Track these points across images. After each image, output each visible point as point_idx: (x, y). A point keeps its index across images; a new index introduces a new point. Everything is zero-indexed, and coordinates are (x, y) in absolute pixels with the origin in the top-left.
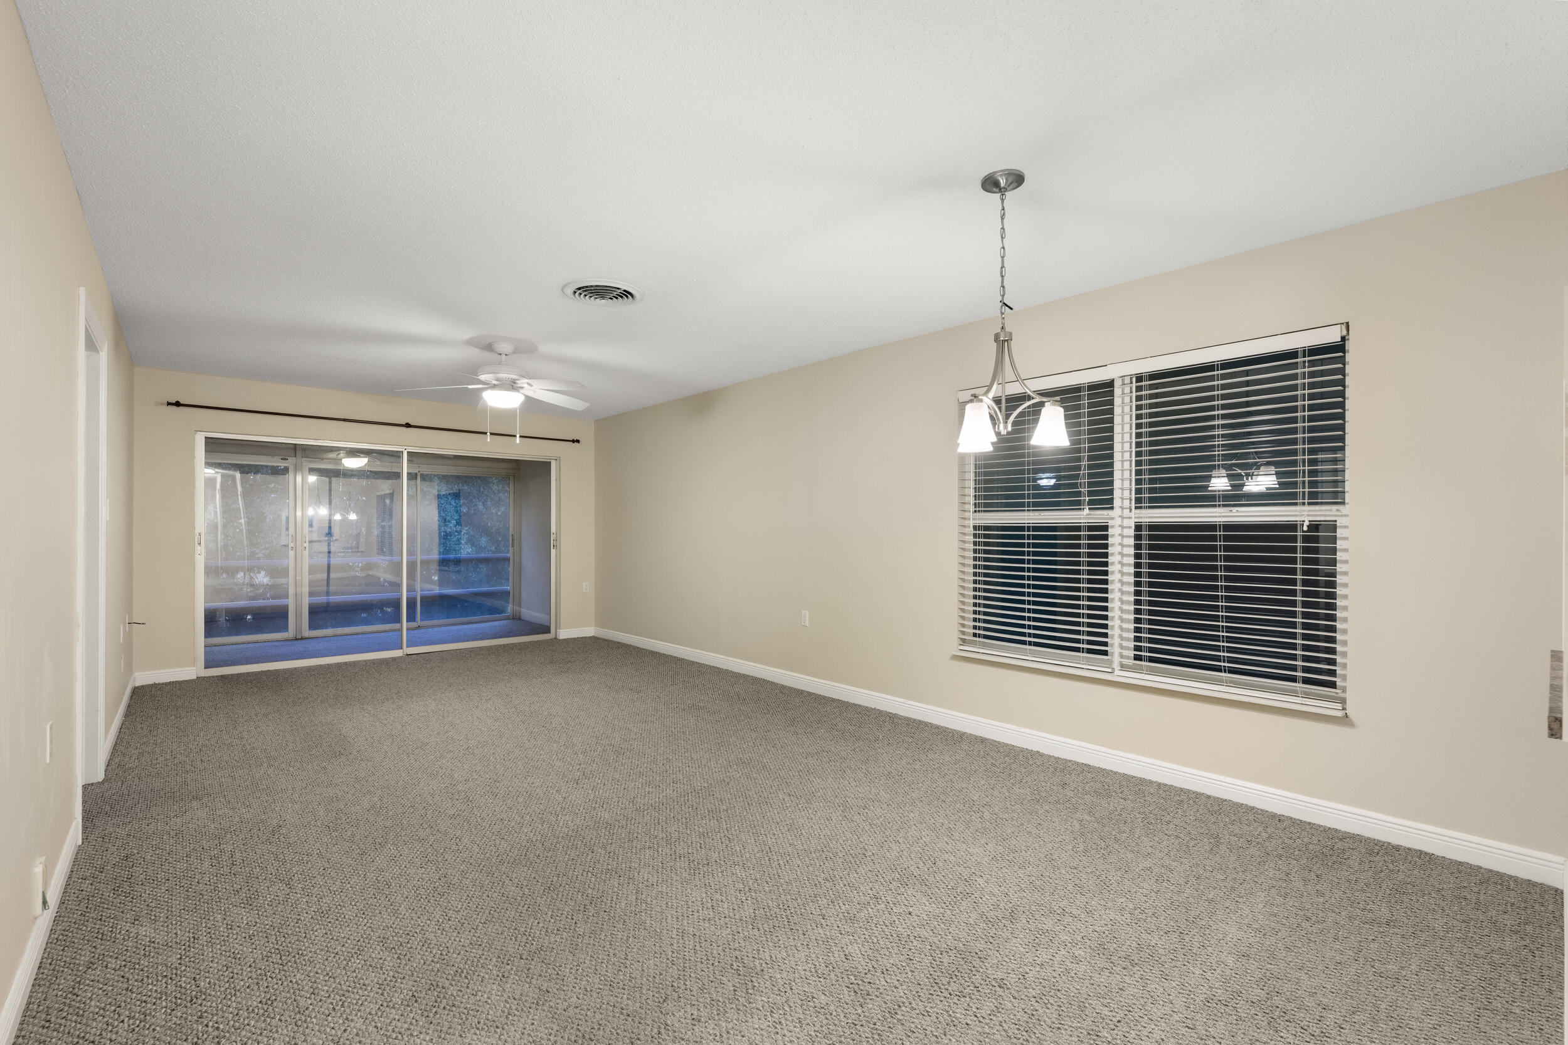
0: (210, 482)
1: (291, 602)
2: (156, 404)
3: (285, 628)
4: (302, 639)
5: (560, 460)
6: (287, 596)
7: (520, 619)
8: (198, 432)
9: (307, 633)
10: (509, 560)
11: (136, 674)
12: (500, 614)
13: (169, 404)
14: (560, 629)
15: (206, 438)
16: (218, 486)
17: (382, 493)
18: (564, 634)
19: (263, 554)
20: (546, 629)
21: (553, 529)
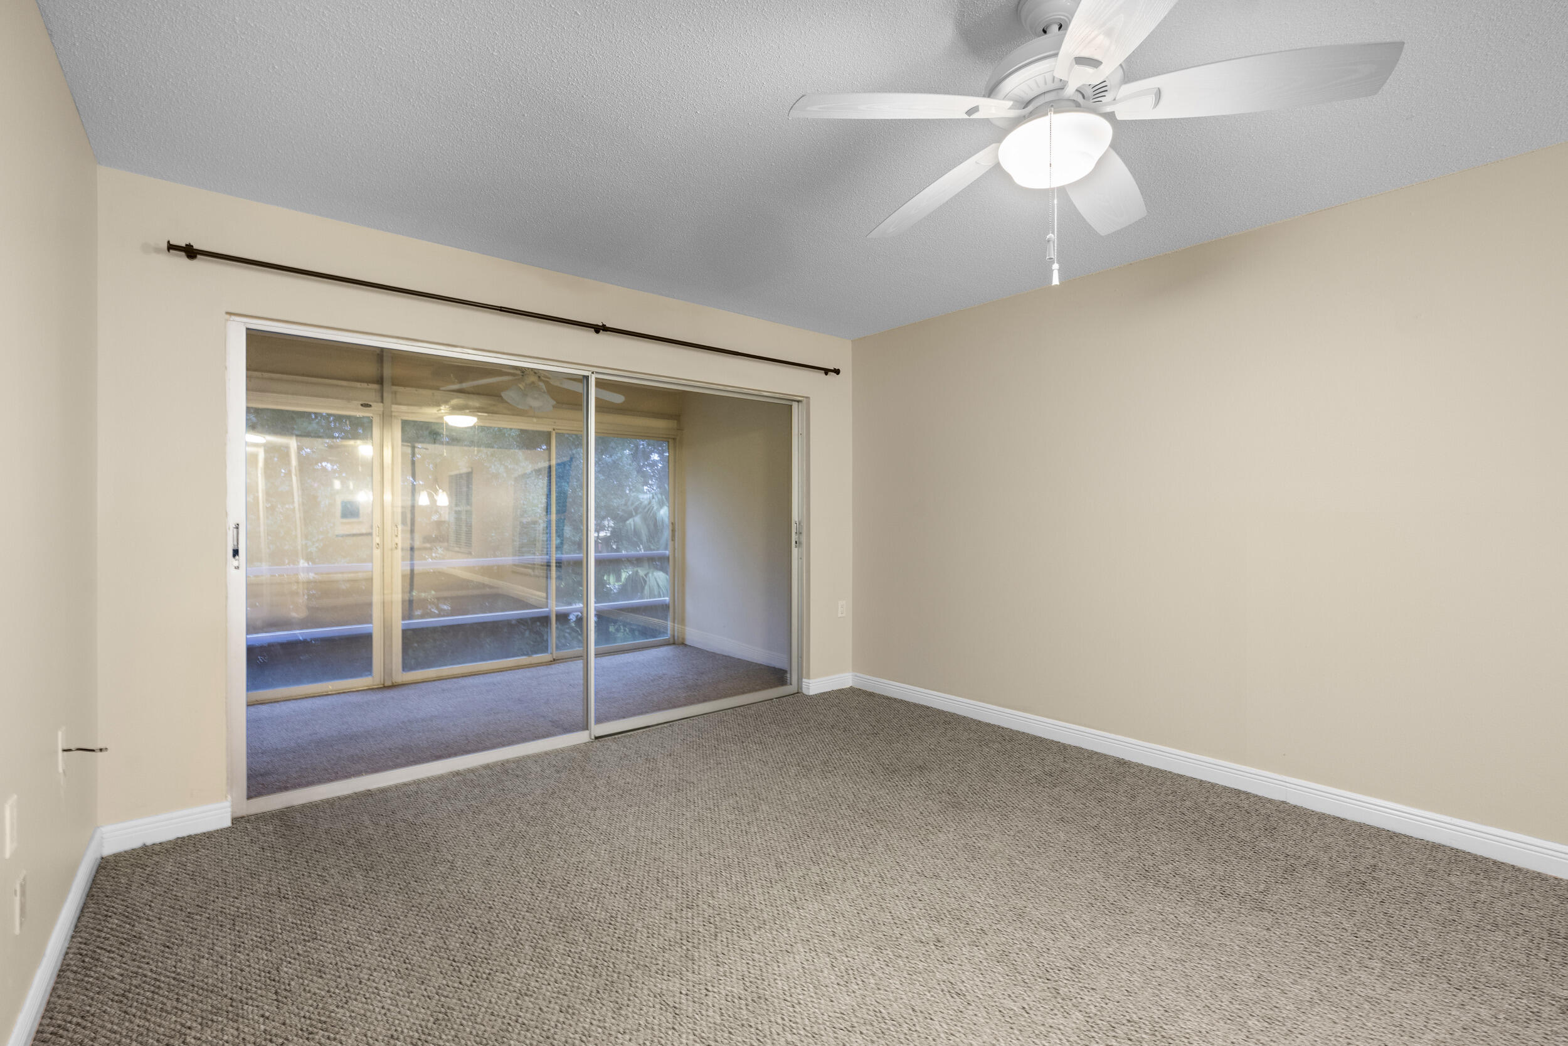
0: (251, 460)
1: (376, 628)
2: (147, 248)
3: (366, 667)
4: (394, 686)
5: (808, 404)
6: (369, 619)
7: (683, 644)
8: (233, 318)
9: (401, 676)
10: (668, 558)
11: (103, 829)
12: (654, 637)
13: (171, 247)
14: (809, 678)
15: (248, 329)
16: (261, 464)
17: (457, 472)
18: (815, 686)
19: (317, 547)
20: (778, 676)
21: (795, 517)
